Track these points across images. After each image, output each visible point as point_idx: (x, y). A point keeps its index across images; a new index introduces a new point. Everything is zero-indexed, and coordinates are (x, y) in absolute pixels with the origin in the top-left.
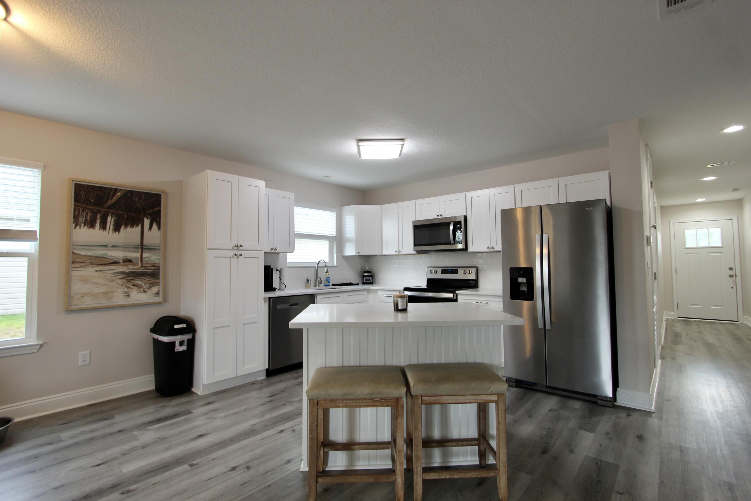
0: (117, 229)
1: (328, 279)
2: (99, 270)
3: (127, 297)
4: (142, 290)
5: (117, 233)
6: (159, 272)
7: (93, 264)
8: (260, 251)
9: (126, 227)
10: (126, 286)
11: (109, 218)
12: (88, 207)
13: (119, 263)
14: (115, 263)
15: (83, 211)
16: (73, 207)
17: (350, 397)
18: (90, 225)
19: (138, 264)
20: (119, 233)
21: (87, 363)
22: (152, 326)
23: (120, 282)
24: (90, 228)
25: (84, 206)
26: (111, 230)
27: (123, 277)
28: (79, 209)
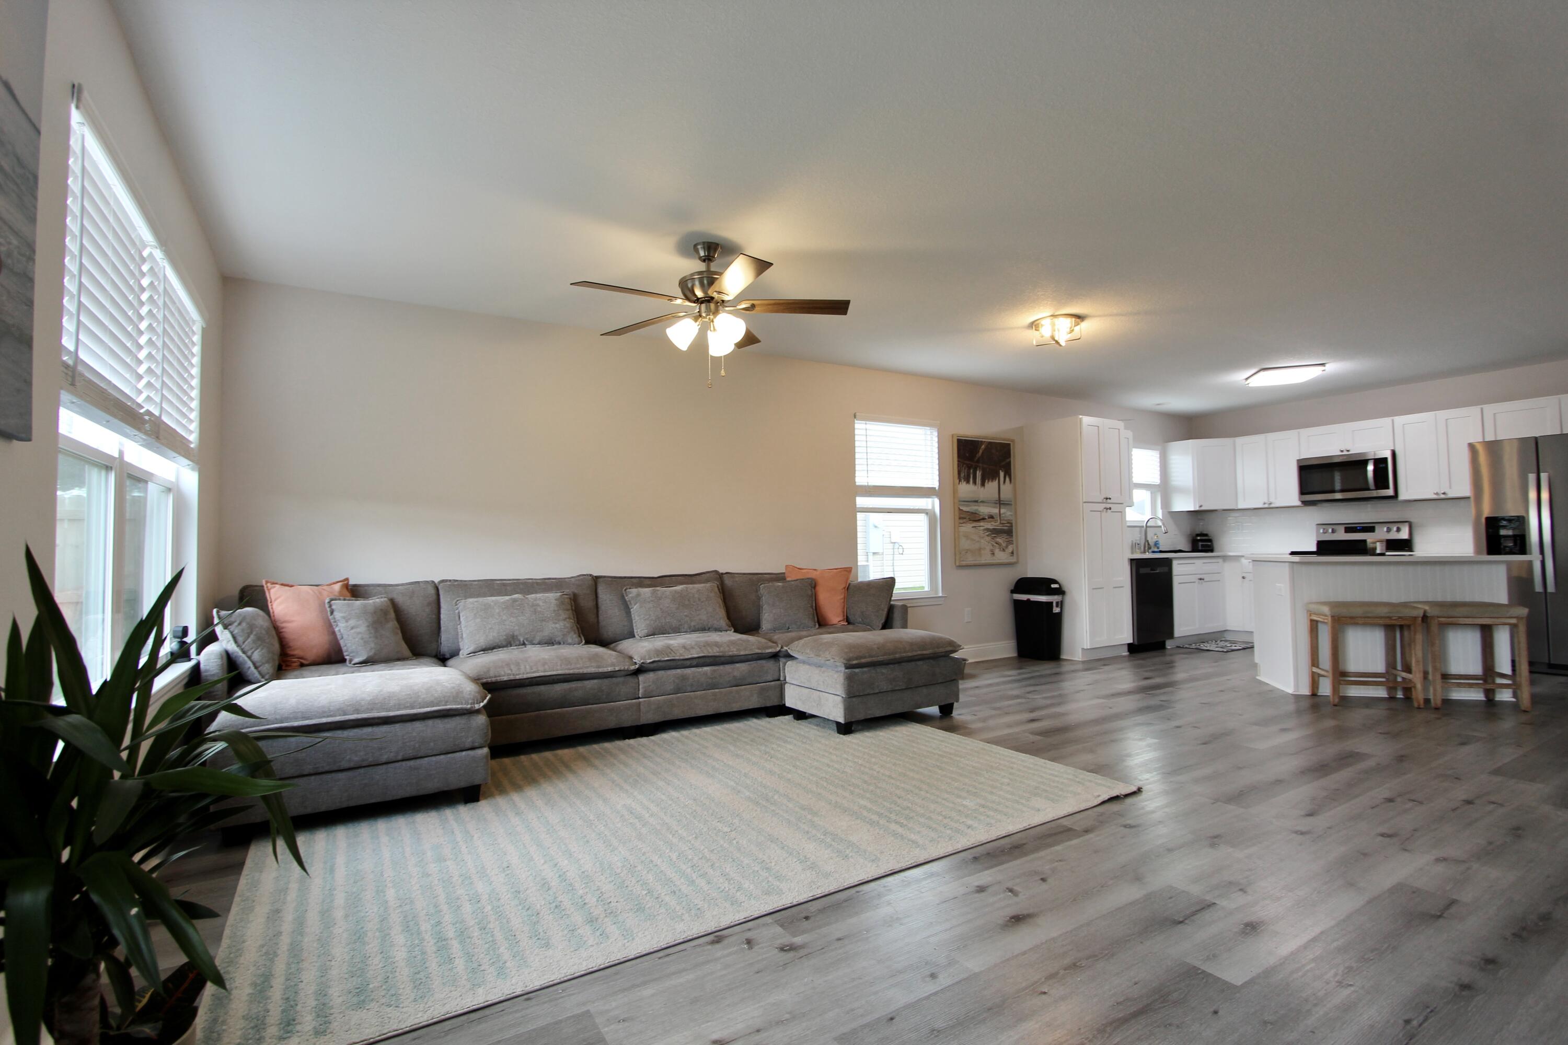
0: (983, 484)
1: (1156, 544)
2: (974, 527)
3: (993, 555)
4: (1002, 549)
5: (983, 487)
6: (1012, 529)
7: (970, 521)
8: (1123, 504)
9: (989, 481)
10: (992, 544)
11: (978, 472)
13: (986, 519)
14: (983, 519)
15: (963, 466)
16: (957, 463)
17: (1370, 615)
18: (967, 480)
19: (998, 520)
21: (970, 620)
23: (988, 539)
24: (967, 483)
25: (964, 461)
26: (979, 485)
27: (989, 534)
28: (961, 464)
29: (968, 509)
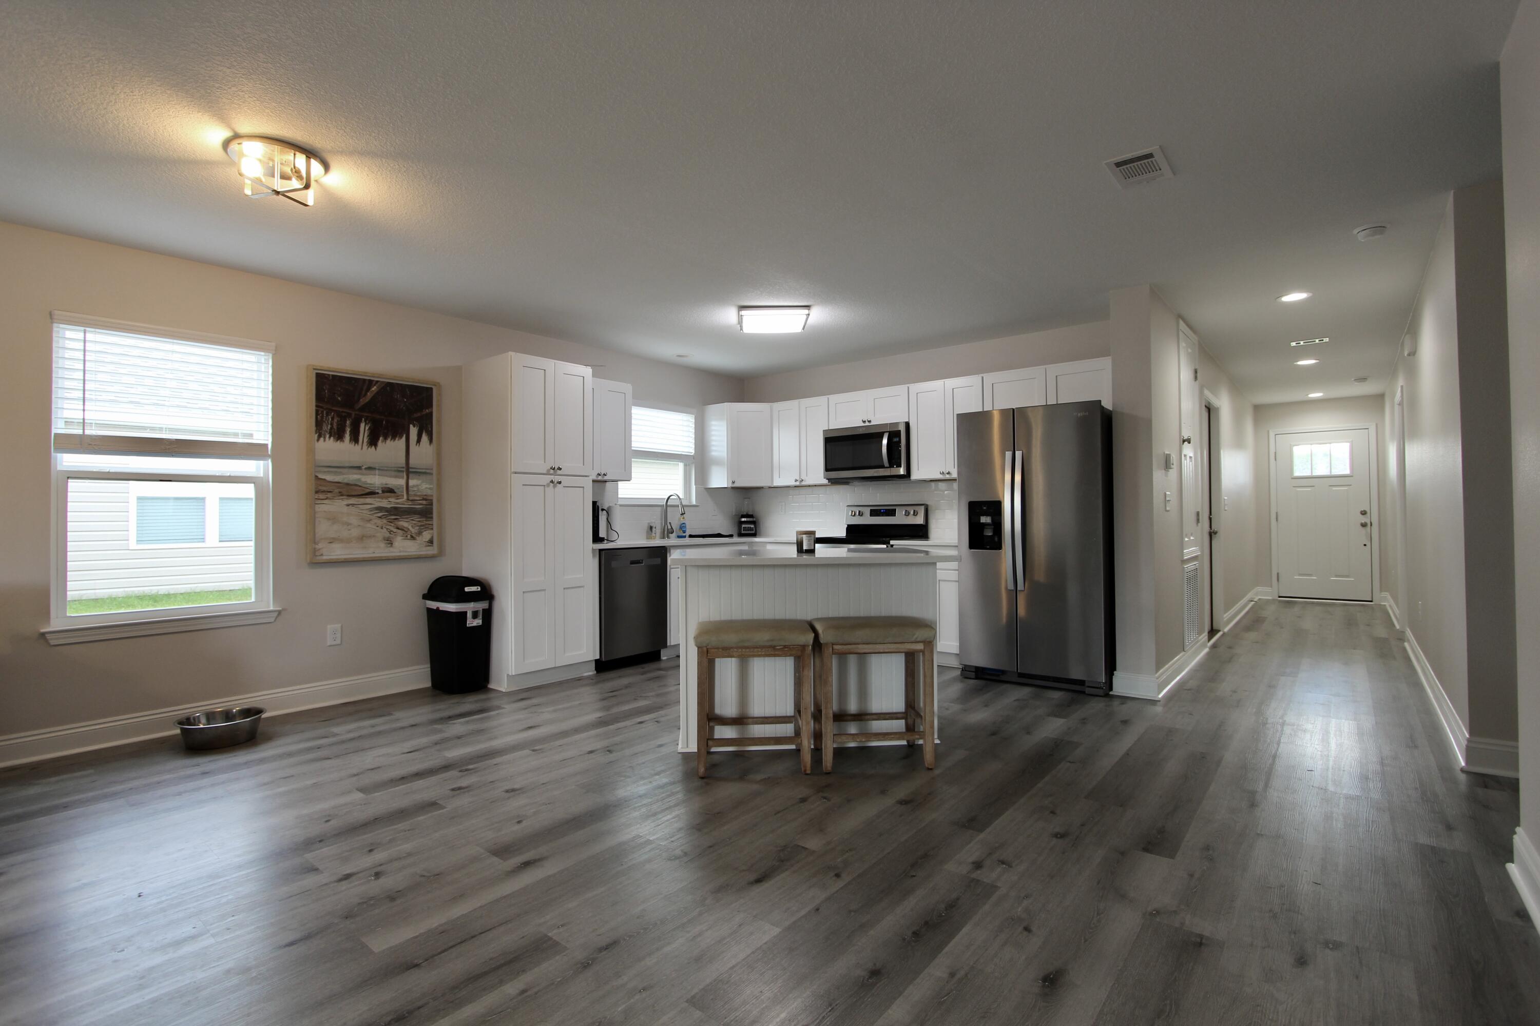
0: (373, 442)
1: (682, 527)
2: (351, 504)
3: (389, 546)
4: (409, 536)
5: (373, 447)
6: (432, 509)
7: (342, 495)
8: (586, 476)
9: (385, 439)
10: (387, 529)
11: (362, 425)
13: (378, 493)
14: (372, 493)
15: (327, 415)
16: (314, 408)
18: (337, 436)
19: (403, 496)
20: (376, 449)
21: (338, 642)
22: (426, 592)
23: (379, 522)
24: (337, 440)
26: (365, 443)
27: (384, 515)
28: (322, 412)
29: (337, 478)
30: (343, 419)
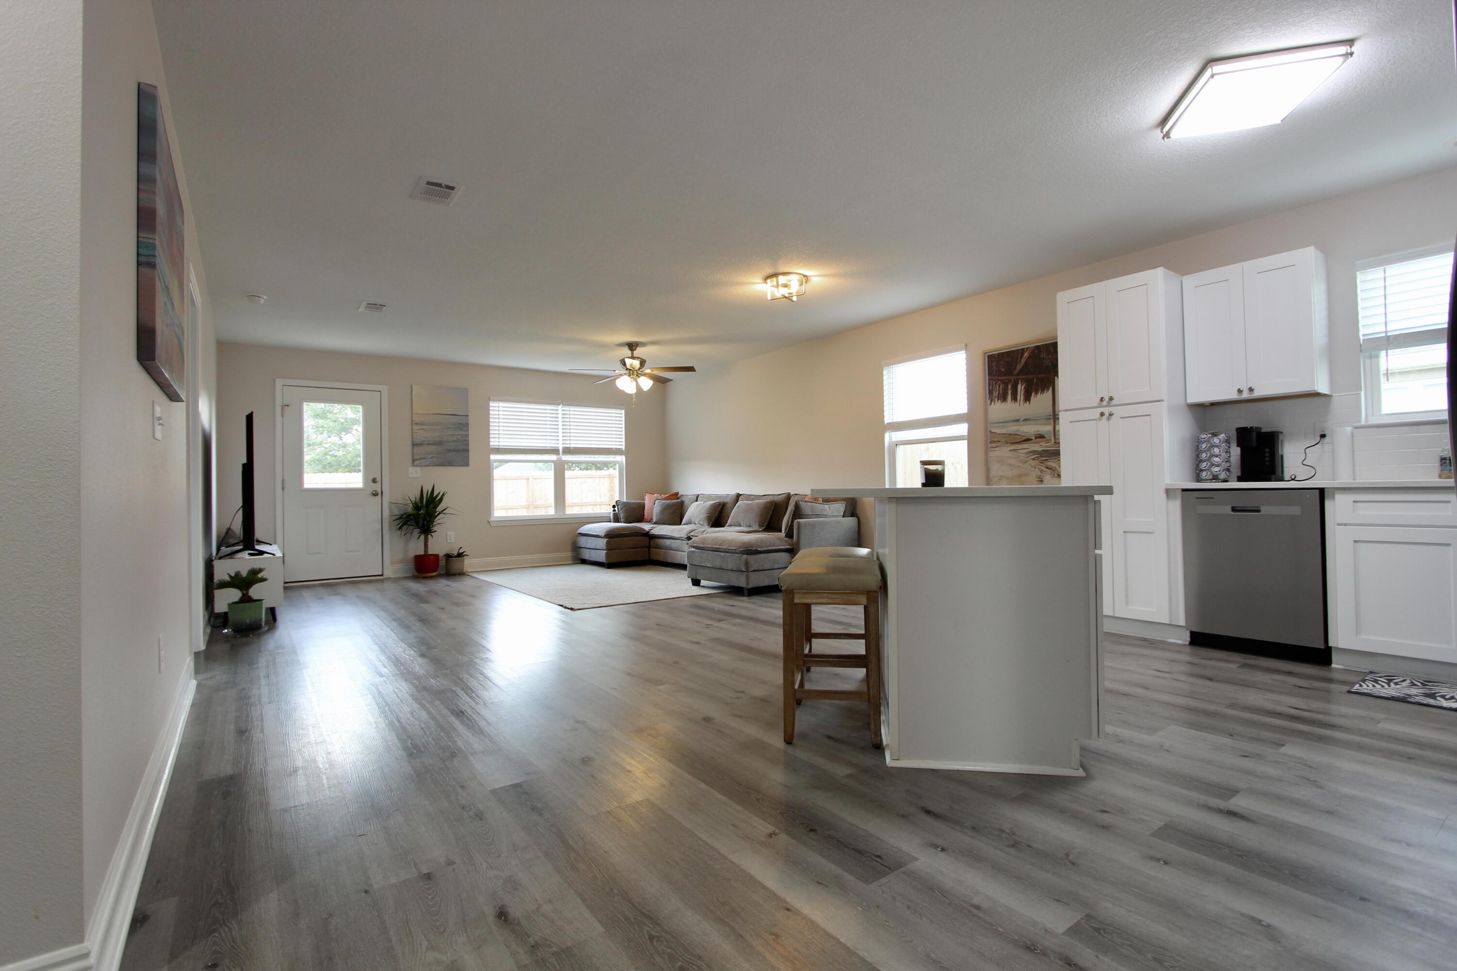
0: (1027, 398)
2: (1013, 450)
4: (1056, 475)
7: (1007, 443)
9: (1036, 393)
10: (1039, 468)
11: (1019, 386)
12: (1000, 378)
13: (1032, 439)
14: (1028, 440)
15: (996, 384)
16: (988, 381)
18: (1002, 399)
19: (1051, 439)
20: (1029, 403)
23: (1033, 463)
24: (1003, 402)
25: (997, 378)
27: (1037, 457)
28: (993, 383)
29: (1004, 431)
30: (1006, 384)
